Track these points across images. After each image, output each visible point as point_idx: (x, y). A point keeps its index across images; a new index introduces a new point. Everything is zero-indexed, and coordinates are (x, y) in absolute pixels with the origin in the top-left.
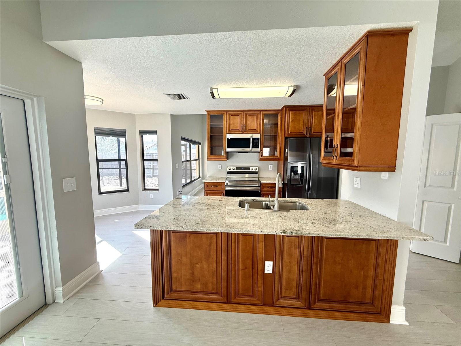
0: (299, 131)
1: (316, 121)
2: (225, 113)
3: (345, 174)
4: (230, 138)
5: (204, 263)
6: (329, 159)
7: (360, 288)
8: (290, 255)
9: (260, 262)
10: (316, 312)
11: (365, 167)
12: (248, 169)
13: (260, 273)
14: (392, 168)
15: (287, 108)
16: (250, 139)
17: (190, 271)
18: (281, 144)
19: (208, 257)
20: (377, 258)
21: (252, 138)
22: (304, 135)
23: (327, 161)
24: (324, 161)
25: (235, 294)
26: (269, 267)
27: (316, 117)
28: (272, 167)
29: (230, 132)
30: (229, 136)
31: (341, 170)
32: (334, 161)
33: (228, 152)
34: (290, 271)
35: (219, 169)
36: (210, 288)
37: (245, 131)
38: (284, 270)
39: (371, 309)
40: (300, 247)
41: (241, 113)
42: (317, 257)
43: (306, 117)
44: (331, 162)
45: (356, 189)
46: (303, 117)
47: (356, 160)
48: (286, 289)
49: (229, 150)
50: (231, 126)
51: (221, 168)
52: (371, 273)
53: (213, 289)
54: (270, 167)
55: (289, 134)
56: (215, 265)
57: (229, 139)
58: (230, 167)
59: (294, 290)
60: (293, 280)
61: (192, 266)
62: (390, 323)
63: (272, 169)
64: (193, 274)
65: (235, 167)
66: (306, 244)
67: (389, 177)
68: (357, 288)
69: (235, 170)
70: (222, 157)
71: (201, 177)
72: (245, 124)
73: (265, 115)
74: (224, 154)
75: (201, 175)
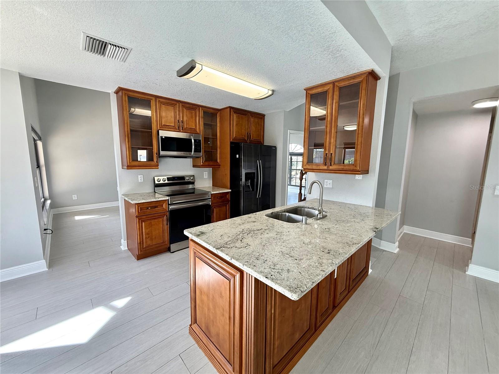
0: (242, 136)
2: (154, 99)
4: (165, 137)
12: (183, 178)
13: (333, 281)
15: (231, 110)
16: (190, 140)
18: (221, 148)
21: (194, 140)
22: (245, 140)
23: (314, 167)
28: (207, 175)
30: (164, 134)
33: (160, 157)
34: (344, 269)
35: (140, 180)
37: (182, 130)
39: (365, 271)
43: (247, 122)
45: (328, 188)
46: (244, 121)
48: (342, 285)
49: (162, 153)
50: (162, 120)
51: (142, 181)
53: (307, 327)
54: (204, 175)
55: (233, 139)
56: (310, 298)
58: (159, 177)
62: (368, 274)
63: (207, 177)
65: (166, 177)
69: (166, 182)
70: (152, 163)
71: (48, 198)
72: (181, 120)
73: (204, 112)
74: (155, 160)
75: (47, 194)
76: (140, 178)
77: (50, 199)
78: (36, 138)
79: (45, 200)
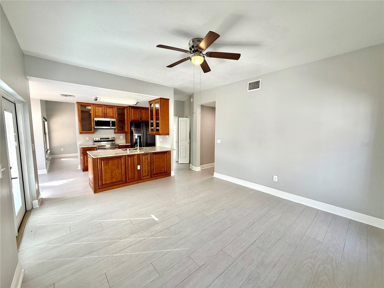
0: (137, 119)
1: (144, 115)
2: (92, 105)
3: (157, 137)
5: (116, 170)
6: (152, 132)
7: (164, 168)
8: (145, 162)
9: (136, 166)
10: (153, 178)
11: (162, 134)
12: (109, 138)
13: (136, 170)
14: (168, 134)
15: (130, 107)
16: (110, 121)
17: (111, 175)
18: (127, 124)
19: (118, 168)
20: (167, 159)
21: (112, 121)
22: (139, 120)
23: (152, 133)
24: (151, 133)
25: (128, 179)
26: (139, 168)
27: (144, 113)
29: (96, 117)
30: (96, 119)
31: (156, 135)
32: (154, 133)
33: (95, 129)
34: (145, 167)
35: (87, 139)
36: (119, 180)
37: (106, 117)
38: (144, 167)
39: (167, 173)
40: (148, 159)
41: (103, 106)
42: (152, 161)
43: (139, 112)
44: (153, 133)
45: (161, 142)
46: (138, 112)
47: (160, 132)
48: (145, 173)
49: (96, 127)
50: (97, 113)
51: (88, 139)
52: (166, 163)
53: (120, 179)
55: (132, 120)
56: (120, 170)
57: (96, 121)
58: (96, 138)
59: (147, 173)
60: (146, 170)
61: (112, 172)
62: (171, 176)
63: (122, 138)
64: (112, 175)
65: (99, 138)
66: (149, 158)
67: (168, 137)
68: (163, 168)
69: (100, 140)
70: (91, 132)
71: (49, 149)
72: (106, 113)
73: (117, 109)
74: (93, 130)
75: (48, 148)
76: (87, 138)
77: (50, 150)
78: (45, 121)
79: (47, 150)
